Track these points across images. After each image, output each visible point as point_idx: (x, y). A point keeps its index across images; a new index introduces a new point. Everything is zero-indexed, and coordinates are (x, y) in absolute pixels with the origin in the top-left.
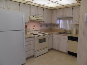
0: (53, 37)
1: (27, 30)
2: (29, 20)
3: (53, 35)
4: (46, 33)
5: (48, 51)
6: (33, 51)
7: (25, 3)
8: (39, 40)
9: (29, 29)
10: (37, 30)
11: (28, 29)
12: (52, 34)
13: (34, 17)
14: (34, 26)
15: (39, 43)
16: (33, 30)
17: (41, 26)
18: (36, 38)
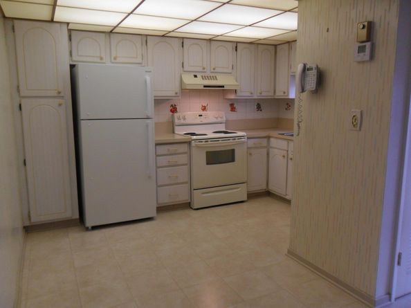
0: (271, 150)
1: (177, 121)
2: (178, 90)
3: (272, 139)
4: (240, 134)
5: (245, 198)
6: (186, 186)
7: (163, 36)
8: (207, 152)
9: (184, 119)
10: (215, 120)
11: (179, 119)
12: (269, 137)
13: (195, 76)
14: (204, 109)
15: (207, 164)
16: (199, 120)
17: (233, 109)
18: (197, 147)
